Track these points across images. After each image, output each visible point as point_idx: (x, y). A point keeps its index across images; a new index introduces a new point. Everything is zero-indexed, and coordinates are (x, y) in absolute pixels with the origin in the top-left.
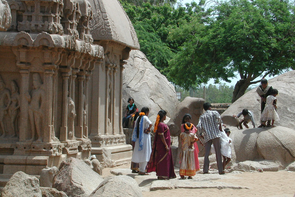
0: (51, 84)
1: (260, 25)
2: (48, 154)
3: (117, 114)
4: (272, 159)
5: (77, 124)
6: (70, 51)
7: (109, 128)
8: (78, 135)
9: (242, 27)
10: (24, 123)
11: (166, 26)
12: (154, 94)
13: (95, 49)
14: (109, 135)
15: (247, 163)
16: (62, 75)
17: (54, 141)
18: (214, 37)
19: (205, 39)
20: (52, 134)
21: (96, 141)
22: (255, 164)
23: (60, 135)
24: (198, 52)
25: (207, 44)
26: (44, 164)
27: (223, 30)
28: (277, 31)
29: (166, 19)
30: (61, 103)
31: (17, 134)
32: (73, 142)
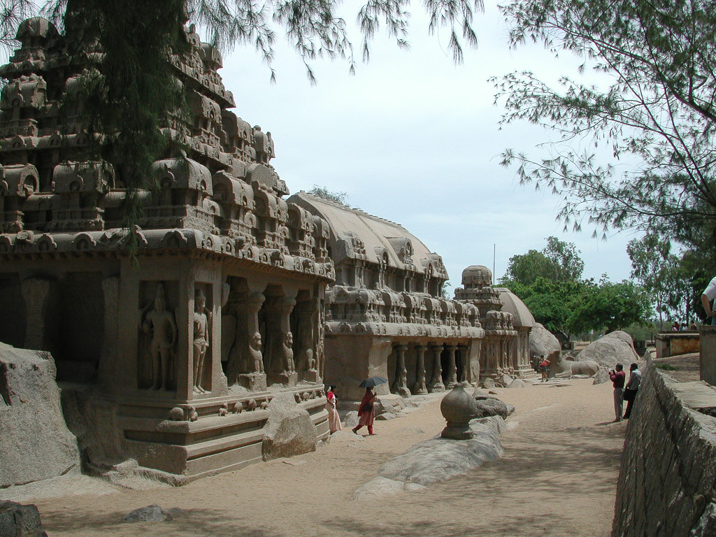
0: (497, 348)
1: (615, 300)
2: (497, 373)
3: (526, 355)
4: (586, 374)
5: (508, 362)
6: (504, 335)
7: (523, 362)
8: (508, 366)
9: (605, 301)
10: (488, 362)
11: (569, 295)
12: (547, 344)
13: (514, 332)
14: (522, 365)
15: (576, 376)
16: (501, 344)
17: (499, 368)
18: (591, 306)
19: (586, 307)
20: (498, 366)
21: (516, 368)
22: (579, 376)
23: (501, 366)
24: (582, 314)
25: (587, 311)
26: (496, 377)
27: (595, 302)
28: (625, 303)
29: (569, 291)
30: (501, 354)
31: (486, 366)
32: (507, 368)
